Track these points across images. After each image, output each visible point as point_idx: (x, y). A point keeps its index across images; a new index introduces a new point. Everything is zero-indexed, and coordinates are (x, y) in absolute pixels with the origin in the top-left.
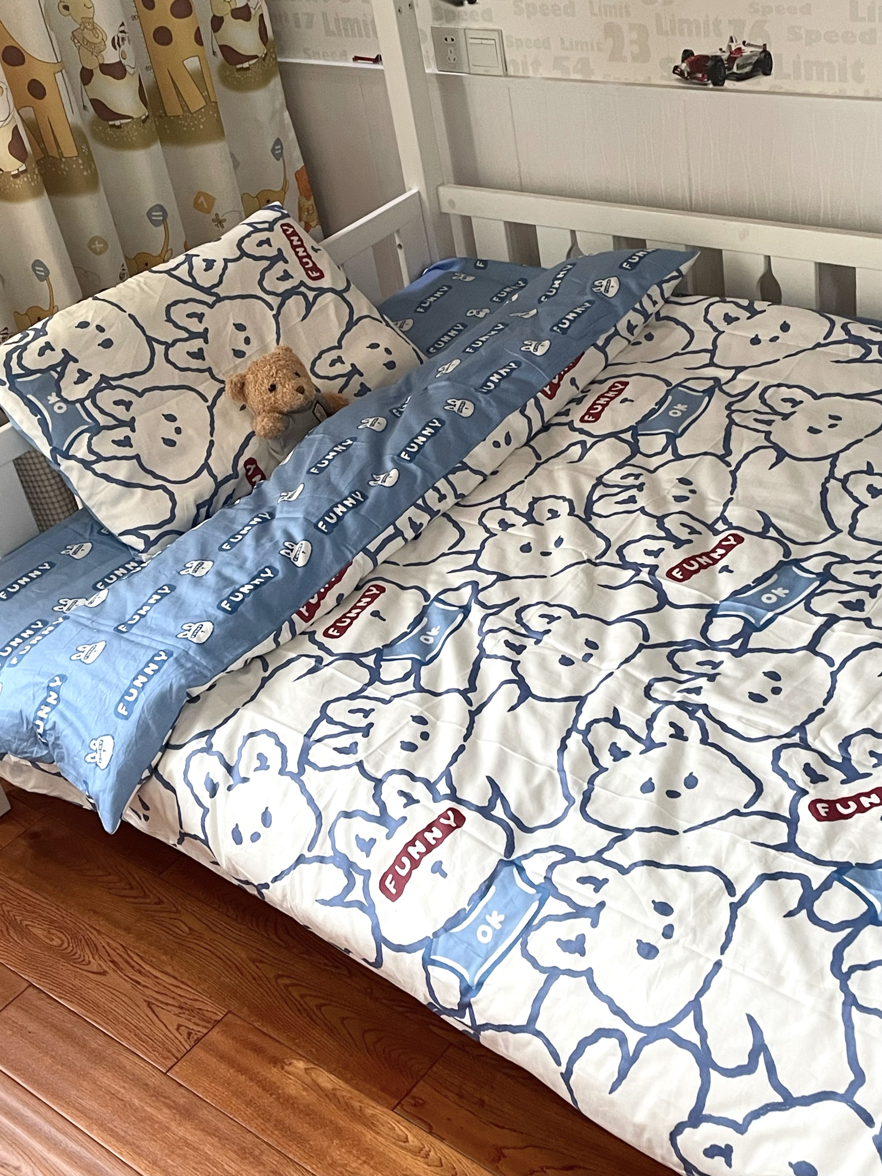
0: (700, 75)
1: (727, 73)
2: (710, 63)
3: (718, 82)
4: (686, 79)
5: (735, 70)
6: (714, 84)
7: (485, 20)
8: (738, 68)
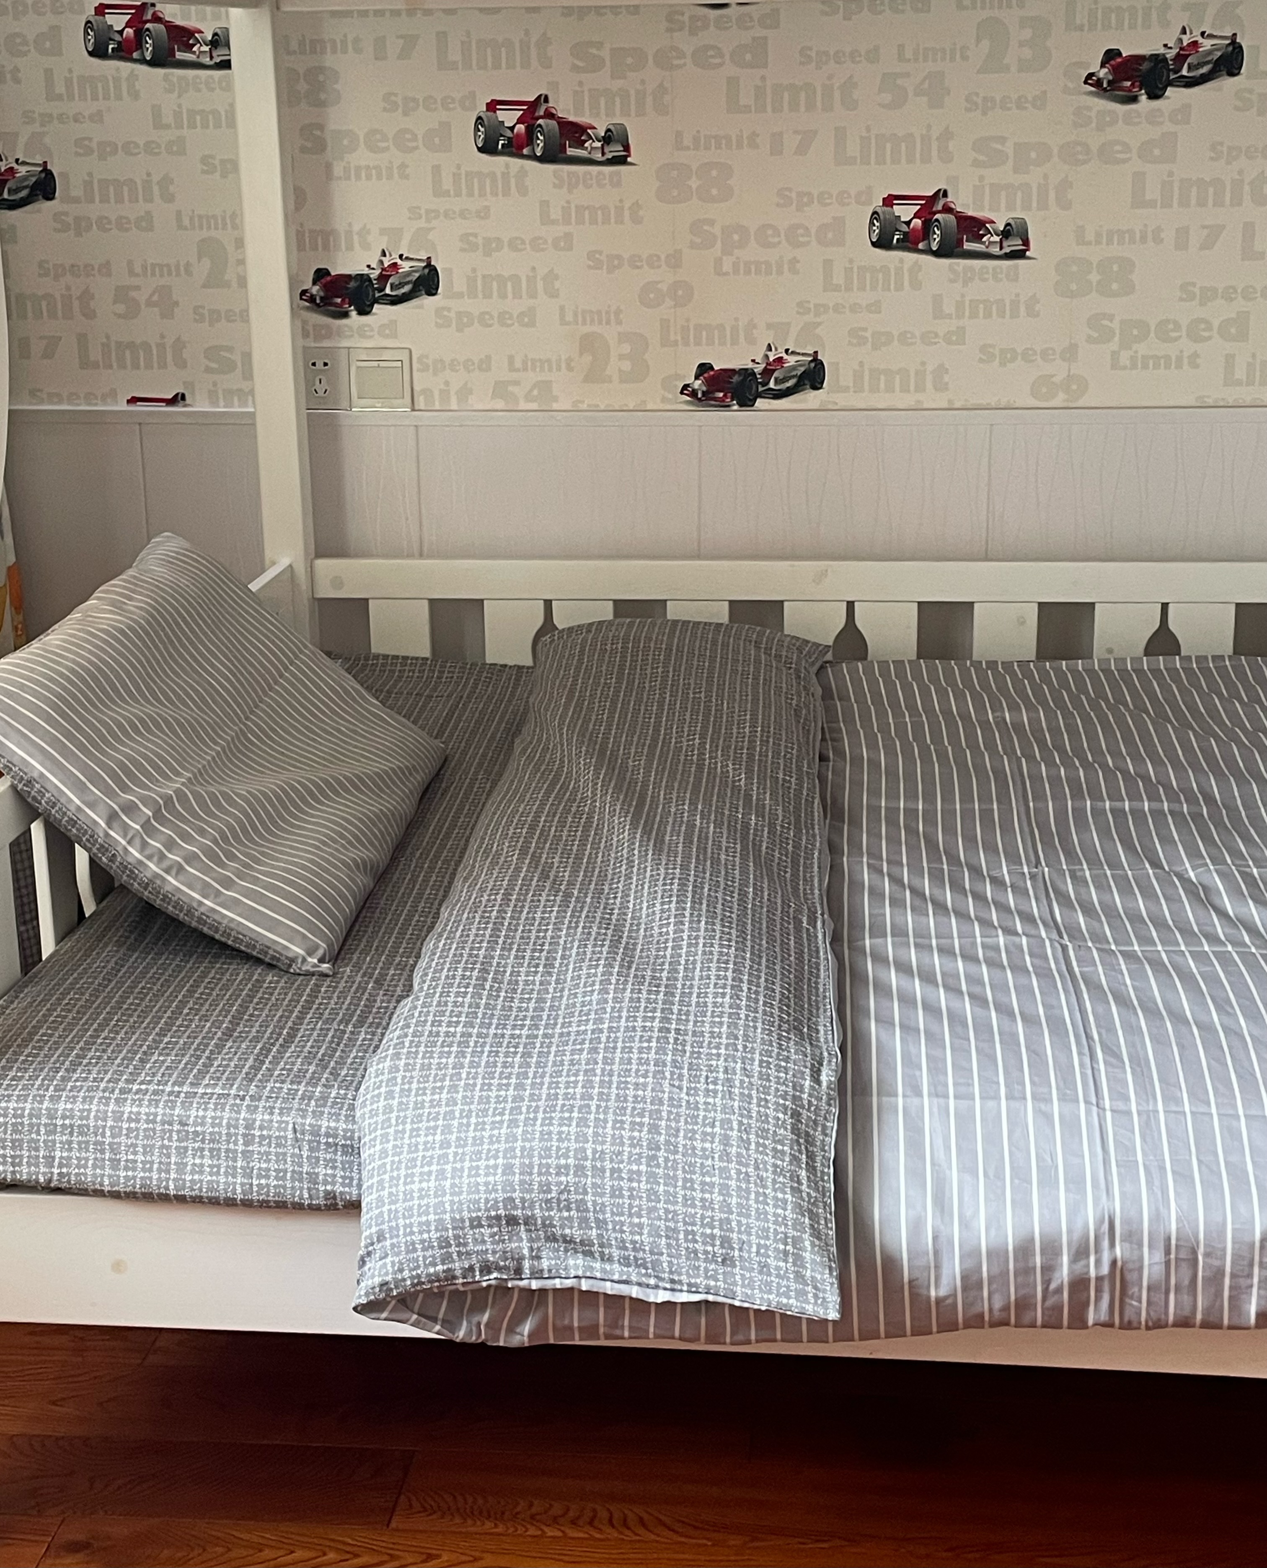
0: (721, 395)
1: (761, 389)
2: (736, 379)
3: (746, 402)
4: (700, 400)
5: (772, 385)
6: (741, 405)
7: (387, 337)
8: (777, 381)
